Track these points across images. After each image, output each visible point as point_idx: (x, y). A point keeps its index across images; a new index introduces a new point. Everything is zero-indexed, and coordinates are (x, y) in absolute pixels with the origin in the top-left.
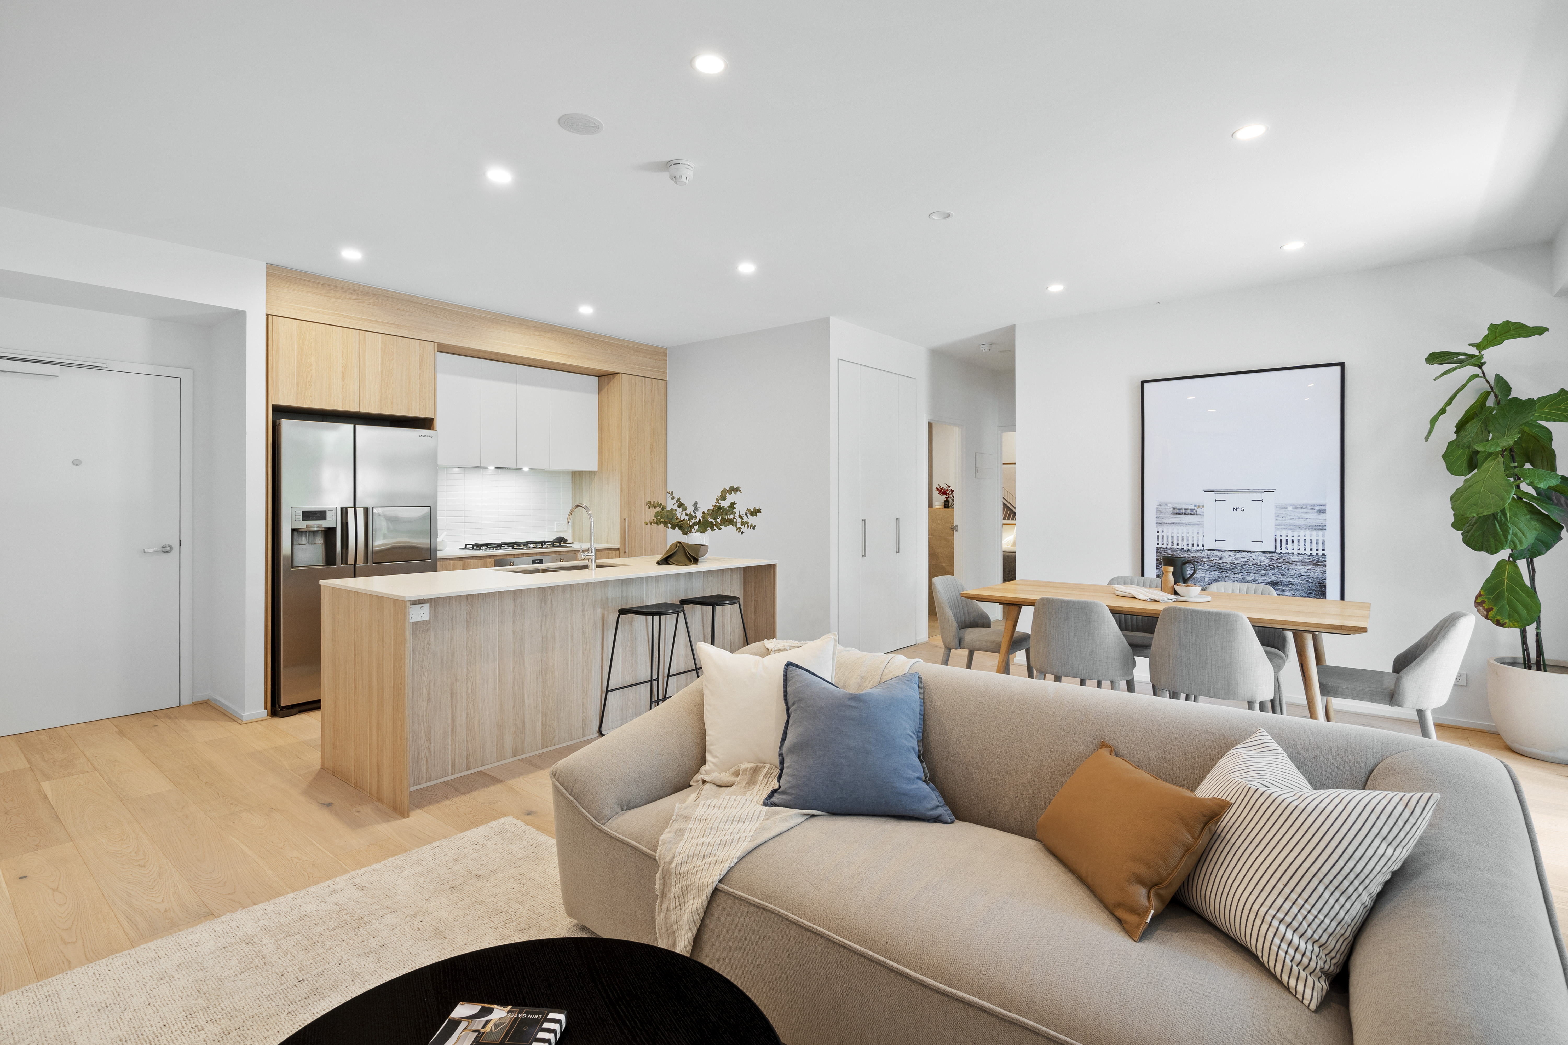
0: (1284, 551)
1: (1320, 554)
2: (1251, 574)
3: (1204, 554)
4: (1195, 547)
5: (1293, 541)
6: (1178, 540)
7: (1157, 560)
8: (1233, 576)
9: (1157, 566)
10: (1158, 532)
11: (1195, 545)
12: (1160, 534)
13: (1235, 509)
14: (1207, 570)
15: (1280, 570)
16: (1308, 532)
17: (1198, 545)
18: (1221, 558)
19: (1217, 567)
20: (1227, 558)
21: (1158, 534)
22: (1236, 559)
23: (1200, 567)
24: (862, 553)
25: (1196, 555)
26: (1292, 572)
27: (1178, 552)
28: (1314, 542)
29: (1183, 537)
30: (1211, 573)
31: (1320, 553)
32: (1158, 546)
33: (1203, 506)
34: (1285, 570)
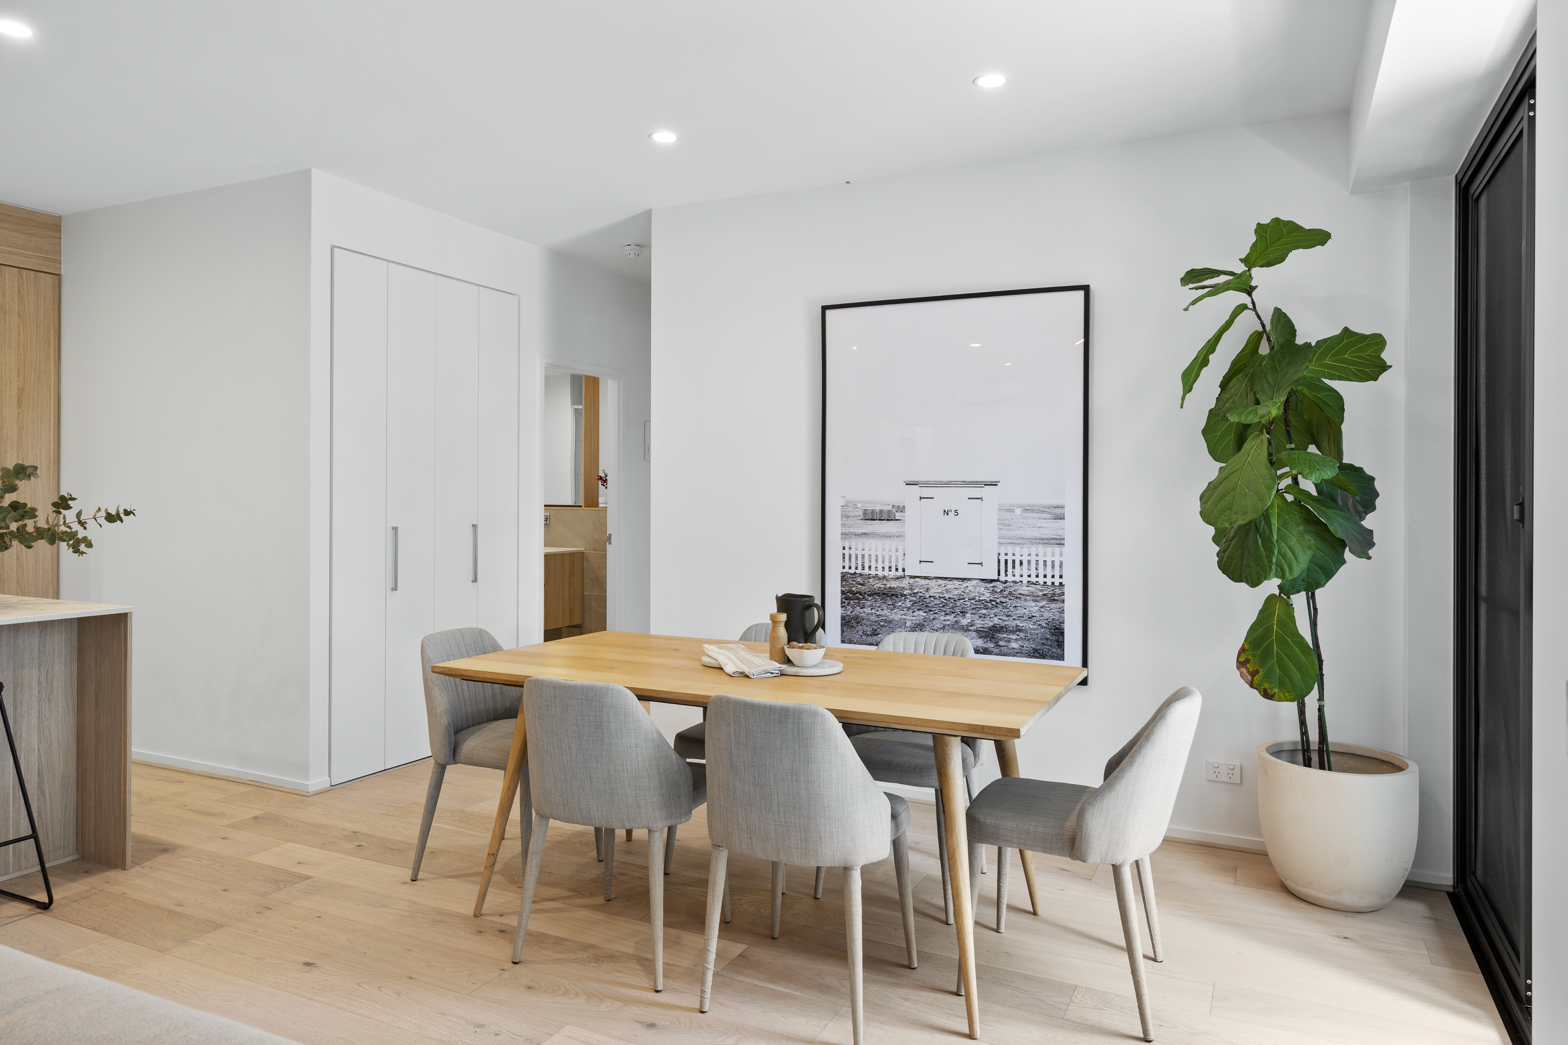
0: (1010, 578)
1: (1057, 584)
2: (968, 615)
3: (905, 583)
4: (893, 573)
5: (1021, 563)
6: (870, 561)
7: (843, 592)
8: (943, 618)
9: (842, 603)
10: (844, 548)
11: (893, 569)
12: (847, 552)
13: (946, 513)
14: (909, 608)
15: (1005, 607)
16: (1041, 549)
17: (897, 569)
18: (928, 590)
19: (922, 603)
20: (935, 589)
21: (844, 552)
22: (947, 591)
23: (900, 604)
24: (390, 584)
25: (894, 584)
26: (1021, 611)
27: (871, 580)
28: (1049, 564)
29: (877, 556)
30: (915, 614)
31: (1057, 581)
32: (844, 571)
33: (904, 507)
34: (1012, 609)
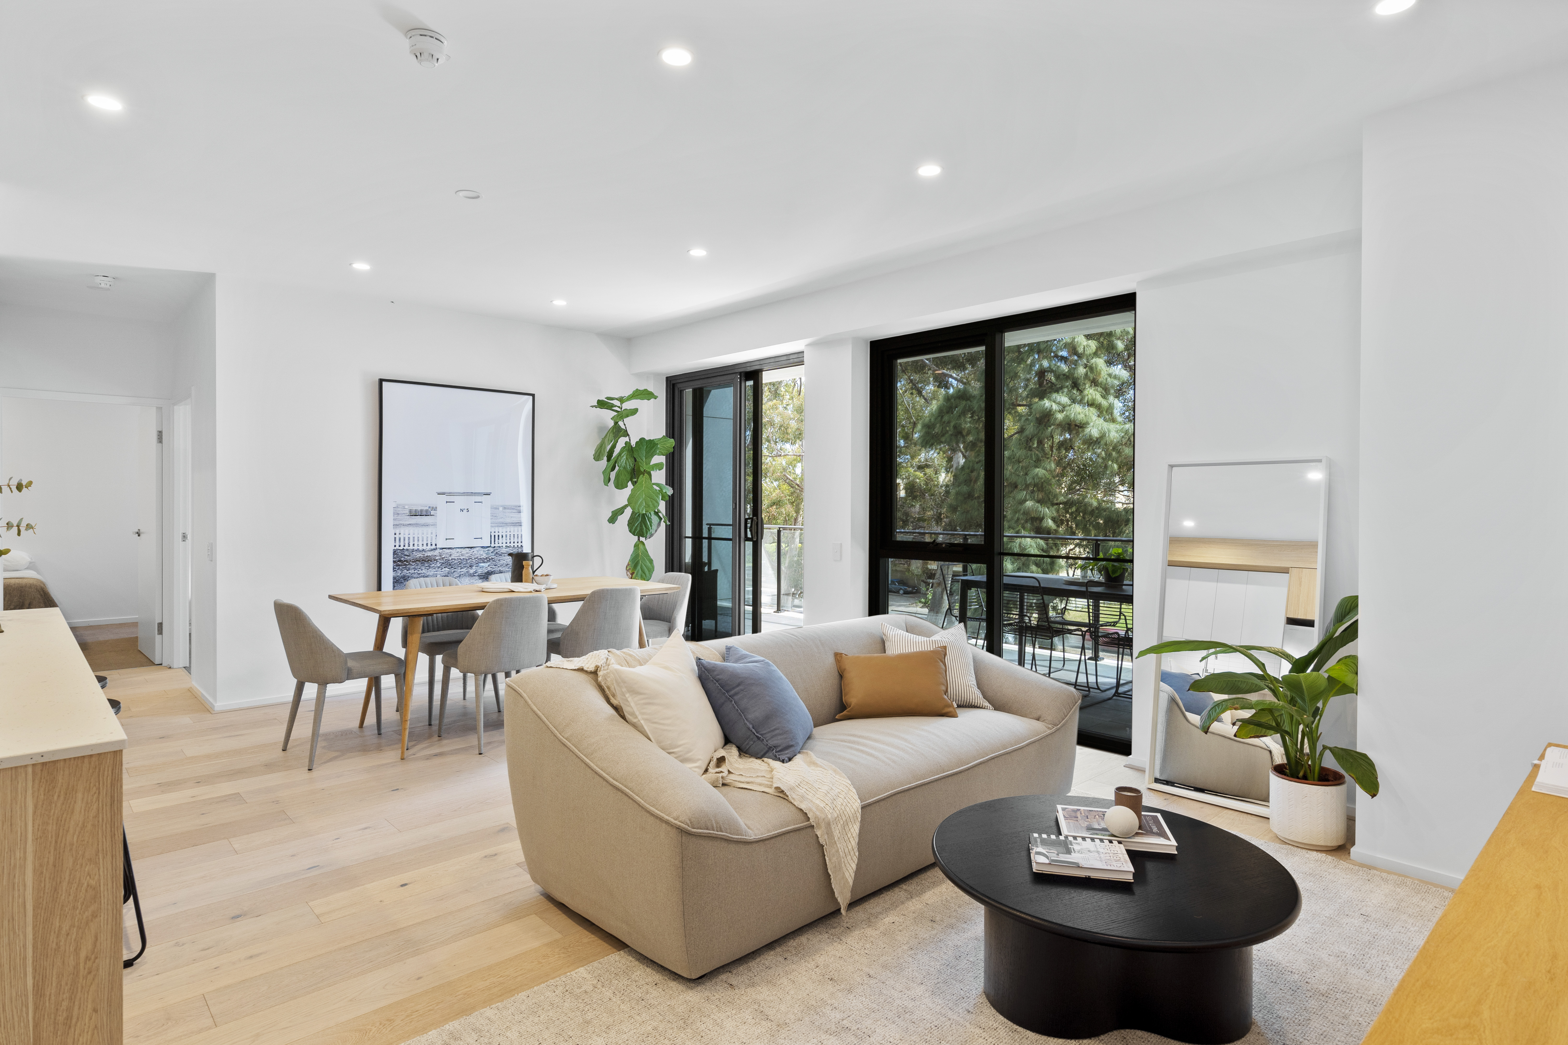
0: (497, 545)
1: (520, 546)
2: (474, 567)
3: (436, 553)
4: (429, 547)
5: (502, 537)
6: (414, 541)
7: (394, 562)
8: (459, 571)
9: (394, 568)
10: (395, 534)
11: (429, 545)
12: (397, 536)
13: (462, 510)
14: (439, 567)
15: (494, 561)
16: (512, 528)
17: (431, 545)
18: (450, 555)
19: (448, 564)
20: (455, 554)
21: (395, 536)
22: (462, 555)
23: (433, 565)
25: (429, 554)
26: (502, 562)
27: (414, 553)
28: (516, 536)
29: (418, 537)
30: (443, 570)
31: (519, 545)
32: (395, 548)
33: (436, 508)
34: (497, 561)
